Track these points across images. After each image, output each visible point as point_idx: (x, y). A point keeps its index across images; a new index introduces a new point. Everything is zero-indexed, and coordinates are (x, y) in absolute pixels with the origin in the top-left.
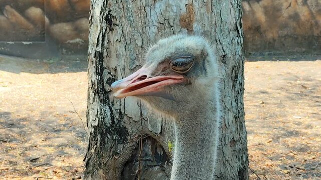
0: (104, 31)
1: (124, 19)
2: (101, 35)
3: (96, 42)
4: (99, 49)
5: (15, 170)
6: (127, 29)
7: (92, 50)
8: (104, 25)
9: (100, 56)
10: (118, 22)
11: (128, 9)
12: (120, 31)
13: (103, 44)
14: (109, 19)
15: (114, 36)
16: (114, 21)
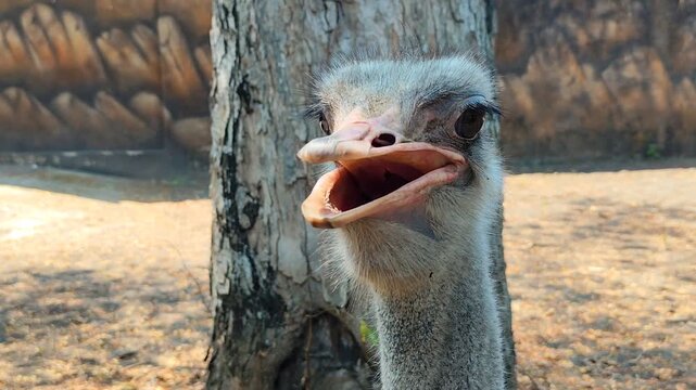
0: (236, 115)
1: (271, 91)
2: (231, 124)
3: (223, 135)
4: (228, 149)
5: (89, 375)
6: (278, 108)
7: (216, 152)
8: (237, 103)
9: (229, 161)
10: (261, 98)
11: (279, 70)
12: (265, 113)
13: (234, 140)
14: (244, 92)
15: (256, 124)
16: (253, 94)
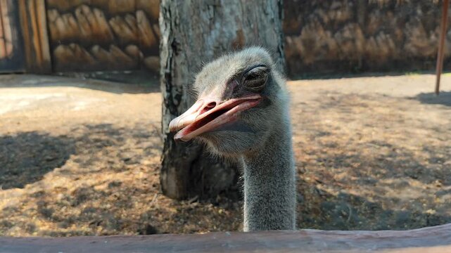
0: (171, 56)
1: (186, 45)
2: (169, 60)
3: (165, 65)
4: (168, 71)
5: (111, 168)
6: (189, 53)
7: (162, 72)
8: (171, 51)
9: (168, 76)
10: (181, 48)
11: (189, 36)
12: (183, 55)
13: (171, 67)
14: (174, 46)
15: (179, 60)
16: (178, 47)
